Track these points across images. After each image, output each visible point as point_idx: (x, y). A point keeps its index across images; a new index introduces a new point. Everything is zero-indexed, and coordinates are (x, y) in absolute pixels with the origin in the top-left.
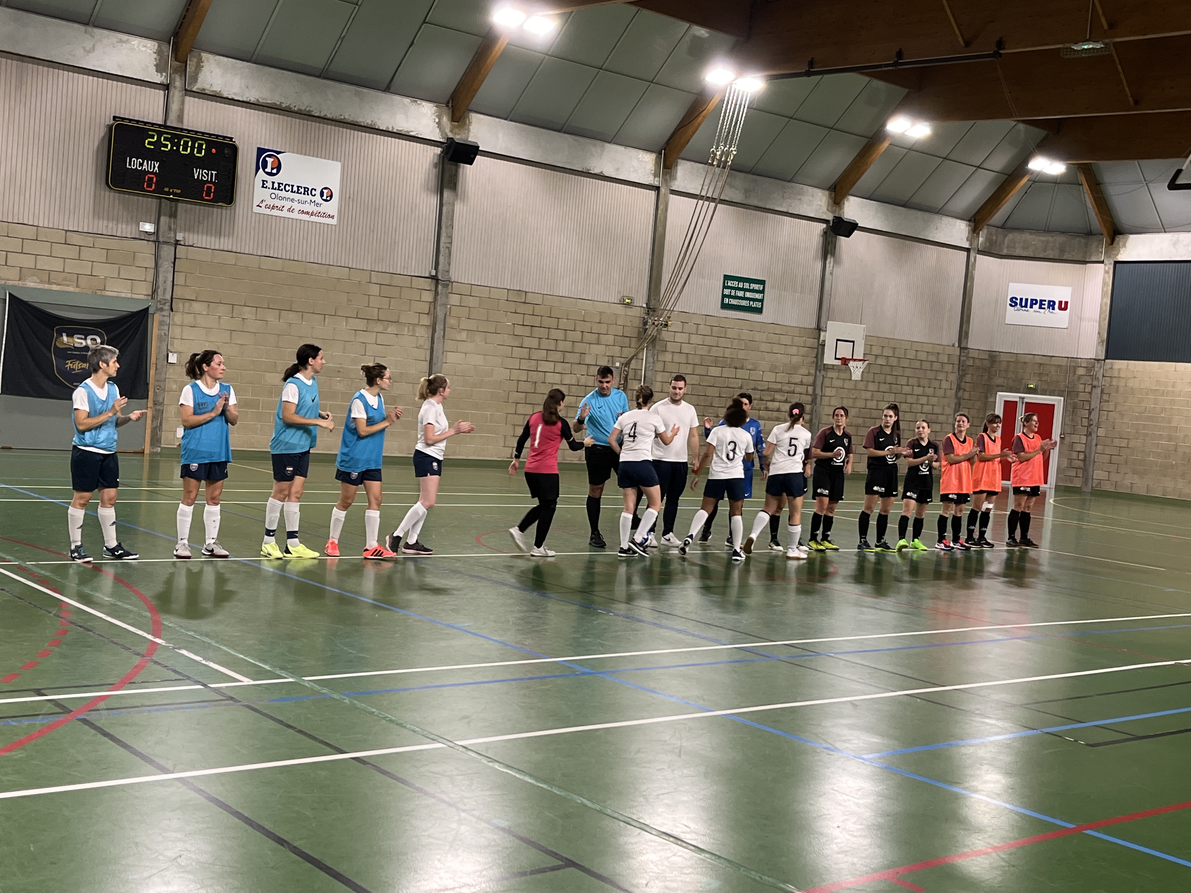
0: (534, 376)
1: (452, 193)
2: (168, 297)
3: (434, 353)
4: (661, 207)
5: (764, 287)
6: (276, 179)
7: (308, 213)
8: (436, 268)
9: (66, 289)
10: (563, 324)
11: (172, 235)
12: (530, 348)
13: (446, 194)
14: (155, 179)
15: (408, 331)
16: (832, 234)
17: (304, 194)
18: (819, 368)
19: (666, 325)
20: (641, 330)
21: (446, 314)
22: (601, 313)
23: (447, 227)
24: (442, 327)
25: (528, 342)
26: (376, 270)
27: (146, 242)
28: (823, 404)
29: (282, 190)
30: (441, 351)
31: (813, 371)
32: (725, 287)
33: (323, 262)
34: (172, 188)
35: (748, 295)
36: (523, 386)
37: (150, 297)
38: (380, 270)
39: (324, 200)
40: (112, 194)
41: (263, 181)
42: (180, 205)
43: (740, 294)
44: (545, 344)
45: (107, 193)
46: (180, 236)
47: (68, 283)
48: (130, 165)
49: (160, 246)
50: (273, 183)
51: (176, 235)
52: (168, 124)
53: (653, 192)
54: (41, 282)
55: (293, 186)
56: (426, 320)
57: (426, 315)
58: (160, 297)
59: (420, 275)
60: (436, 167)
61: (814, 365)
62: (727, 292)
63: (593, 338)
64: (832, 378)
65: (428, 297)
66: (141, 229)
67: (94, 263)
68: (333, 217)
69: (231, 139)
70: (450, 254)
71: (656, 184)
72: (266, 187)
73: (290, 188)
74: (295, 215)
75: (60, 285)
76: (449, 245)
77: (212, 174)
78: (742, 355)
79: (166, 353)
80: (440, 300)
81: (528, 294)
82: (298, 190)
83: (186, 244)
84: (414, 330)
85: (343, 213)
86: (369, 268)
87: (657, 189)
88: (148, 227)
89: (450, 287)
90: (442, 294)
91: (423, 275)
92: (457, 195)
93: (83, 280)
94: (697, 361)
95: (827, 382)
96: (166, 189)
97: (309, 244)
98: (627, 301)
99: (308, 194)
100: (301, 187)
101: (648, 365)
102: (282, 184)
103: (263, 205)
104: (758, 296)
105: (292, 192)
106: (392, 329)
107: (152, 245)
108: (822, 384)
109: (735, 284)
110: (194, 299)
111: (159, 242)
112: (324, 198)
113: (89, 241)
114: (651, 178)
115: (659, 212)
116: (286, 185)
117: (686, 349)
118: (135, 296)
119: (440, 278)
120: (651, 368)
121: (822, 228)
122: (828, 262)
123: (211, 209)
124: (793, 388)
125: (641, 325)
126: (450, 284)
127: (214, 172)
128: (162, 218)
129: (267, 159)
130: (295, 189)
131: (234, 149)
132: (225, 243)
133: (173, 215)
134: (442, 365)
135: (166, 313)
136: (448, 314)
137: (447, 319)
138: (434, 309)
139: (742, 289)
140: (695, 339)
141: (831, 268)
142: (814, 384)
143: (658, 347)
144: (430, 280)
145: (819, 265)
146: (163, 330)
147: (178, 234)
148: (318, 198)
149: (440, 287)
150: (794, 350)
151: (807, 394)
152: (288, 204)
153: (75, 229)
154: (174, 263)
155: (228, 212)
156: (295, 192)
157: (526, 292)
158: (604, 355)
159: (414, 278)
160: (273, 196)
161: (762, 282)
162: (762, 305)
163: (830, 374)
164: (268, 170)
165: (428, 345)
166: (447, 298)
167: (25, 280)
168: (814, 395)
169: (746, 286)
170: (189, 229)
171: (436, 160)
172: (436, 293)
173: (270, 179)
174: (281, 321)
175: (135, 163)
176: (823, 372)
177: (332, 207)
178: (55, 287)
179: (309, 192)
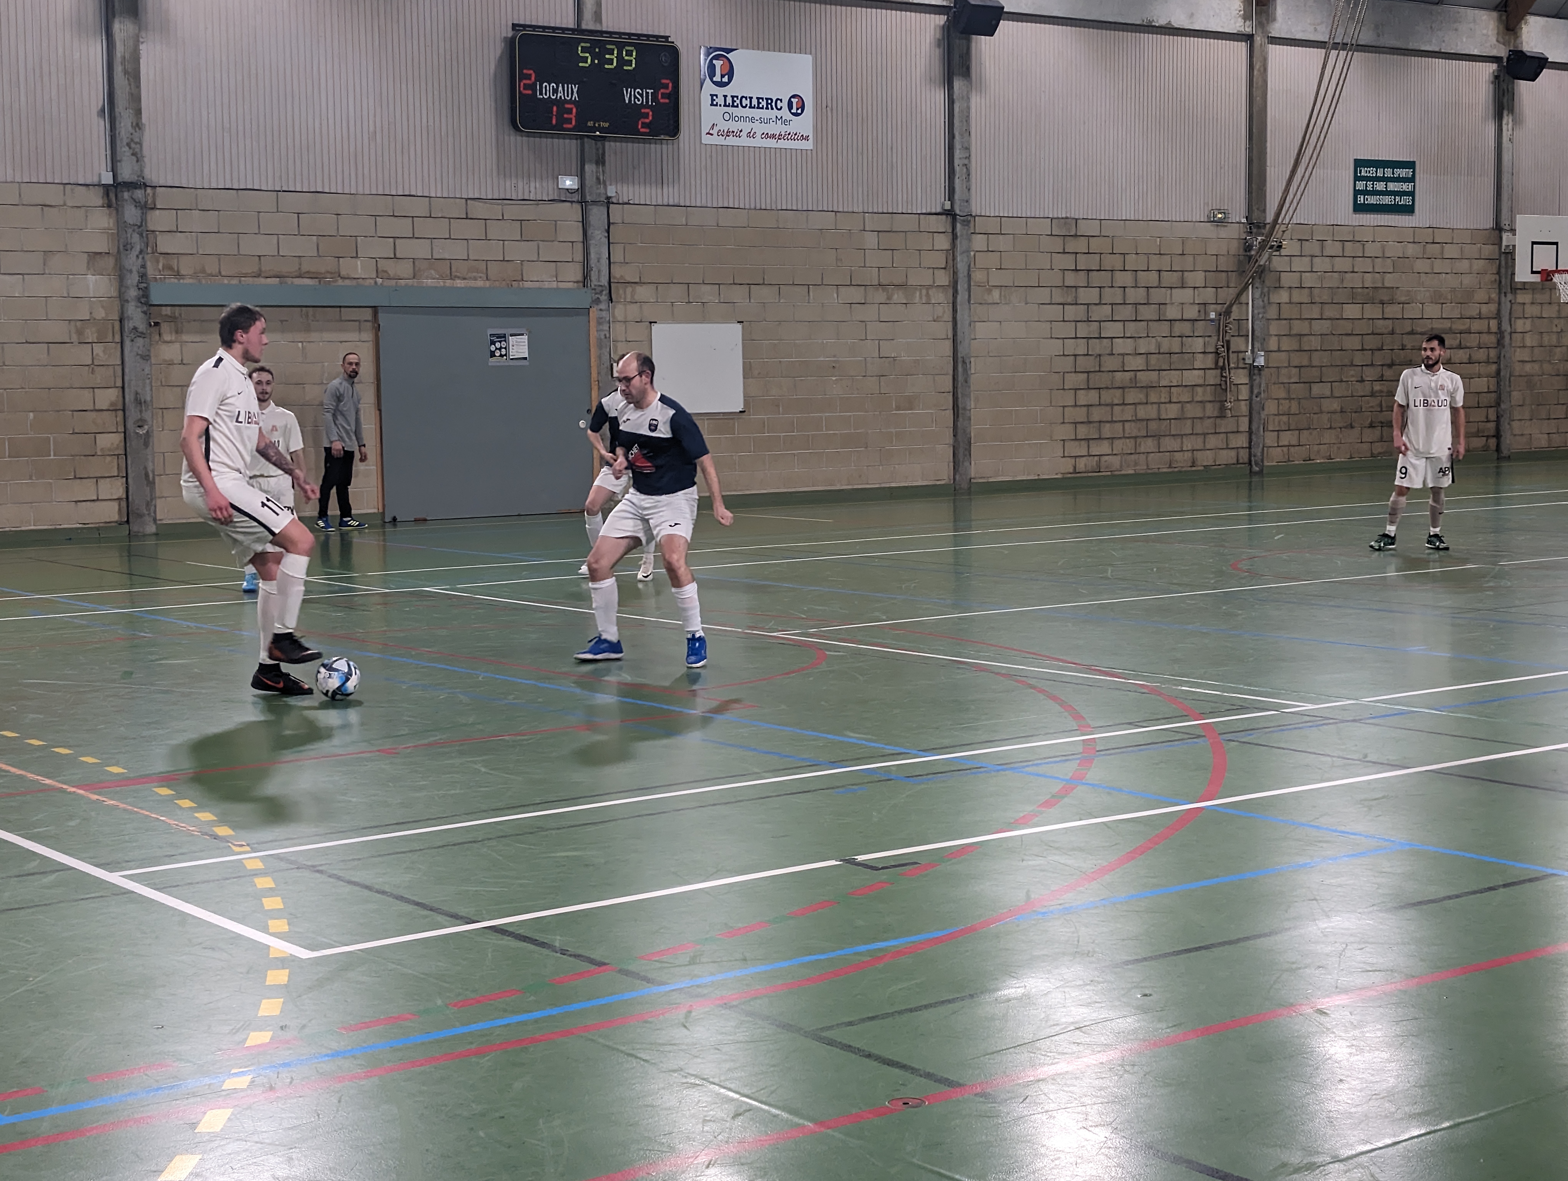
0: (1097, 347)
1: (965, 82)
2: (604, 281)
3: (959, 326)
4: (1257, 66)
5: (1414, 172)
6: (729, 91)
7: (773, 136)
8: (951, 198)
9: (472, 283)
10: (1132, 262)
11: (602, 190)
12: (1088, 304)
13: (958, 84)
14: (574, 110)
15: (921, 298)
16: (1507, 77)
17: (767, 108)
18: (1503, 291)
19: (1280, 247)
20: (1242, 258)
21: (969, 266)
22: (1184, 241)
23: (962, 135)
24: (966, 286)
25: (1086, 295)
26: (870, 210)
27: (569, 204)
28: (1513, 345)
29: (737, 106)
30: (967, 322)
31: (1494, 296)
32: (1357, 178)
33: (800, 208)
34: (599, 121)
35: (1392, 186)
36: (1084, 363)
37: (581, 284)
38: (875, 210)
39: (793, 114)
40: (519, 138)
41: (712, 96)
42: (607, 144)
43: (1380, 186)
44: (1111, 296)
45: (512, 138)
46: (611, 191)
47: (474, 274)
48: (541, 94)
49: (590, 207)
50: (725, 96)
51: (606, 189)
52: (584, 27)
53: (1244, 43)
54: (442, 277)
55: (751, 98)
56: (943, 279)
57: (943, 271)
58: (595, 282)
59: (929, 211)
60: (939, 46)
61: (1496, 286)
62: (1360, 185)
63: (1173, 279)
64: (1524, 304)
65: (943, 243)
66: (560, 187)
67: (506, 243)
68: (807, 138)
69: (667, 38)
70: (969, 175)
71: (1248, 30)
72: (716, 105)
73: (748, 102)
74: (758, 142)
75: (465, 279)
76: (966, 162)
77: (647, 93)
78: (1390, 281)
79: (609, 364)
80: (961, 245)
81: (1079, 221)
82: (759, 103)
83: (621, 202)
84: (928, 294)
85: (819, 129)
86: (861, 210)
87: (1248, 38)
88: (569, 183)
89: (972, 222)
90: (962, 235)
91: (933, 211)
92: (971, 84)
93: (493, 269)
94: (1325, 298)
95: (1518, 310)
96: (590, 124)
97: (778, 181)
98: (1220, 216)
99: (772, 109)
100: (762, 99)
101: (1256, 312)
102: (737, 97)
103: (715, 132)
104: (1406, 187)
105: (750, 107)
106: (898, 296)
107: (577, 207)
108: (1510, 313)
109: (1371, 172)
110: (637, 280)
111: (585, 202)
112: (794, 111)
113: (496, 211)
114: (1240, 22)
115: (1256, 72)
116: (743, 97)
117: (1309, 280)
118: (561, 285)
119: (958, 212)
120: (1261, 316)
121: (1491, 71)
122: (1504, 122)
123: (647, 145)
124: (1467, 326)
125: (1242, 252)
126: (972, 219)
127: (650, 91)
128: (587, 167)
129: (714, 62)
130: (754, 102)
131: (674, 52)
132: (670, 194)
133: (600, 161)
134: (970, 344)
135: (603, 306)
136: (972, 265)
137: (973, 275)
138: (953, 260)
139: (1383, 179)
140: (1321, 264)
141: (1510, 132)
142: (1498, 316)
143: (1267, 283)
144: (944, 217)
145: (1490, 129)
146: (602, 330)
147: (609, 188)
148: (785, 113)
149: (958, 225)
150: (1464, 265)
151: (1489, 332)
152: (746, 127)
153: (476, 196)
154: (608, 232)
155: (670, 146)
156: (754, 108)
157: (1076, 220)
158: (1194, 303)
159: (922, 216)
160: (727, 117)
161: (1411, 165)
162: (1413, 200)
163: (1522, 297)
164: (717, 78)
165: (948, 316)
166: (970, 240)
167: (420, 276)
168: (1500, 332)
169: (1388, 172)
170: (623, 179)
171: (938, 36)
172: (954, 237)
173: (720, 91)
174: (752, 301)
175: (547, 91)
176: (1510, 296)
177: (804, 124)
178: (459, 283)
179: (773, 104)
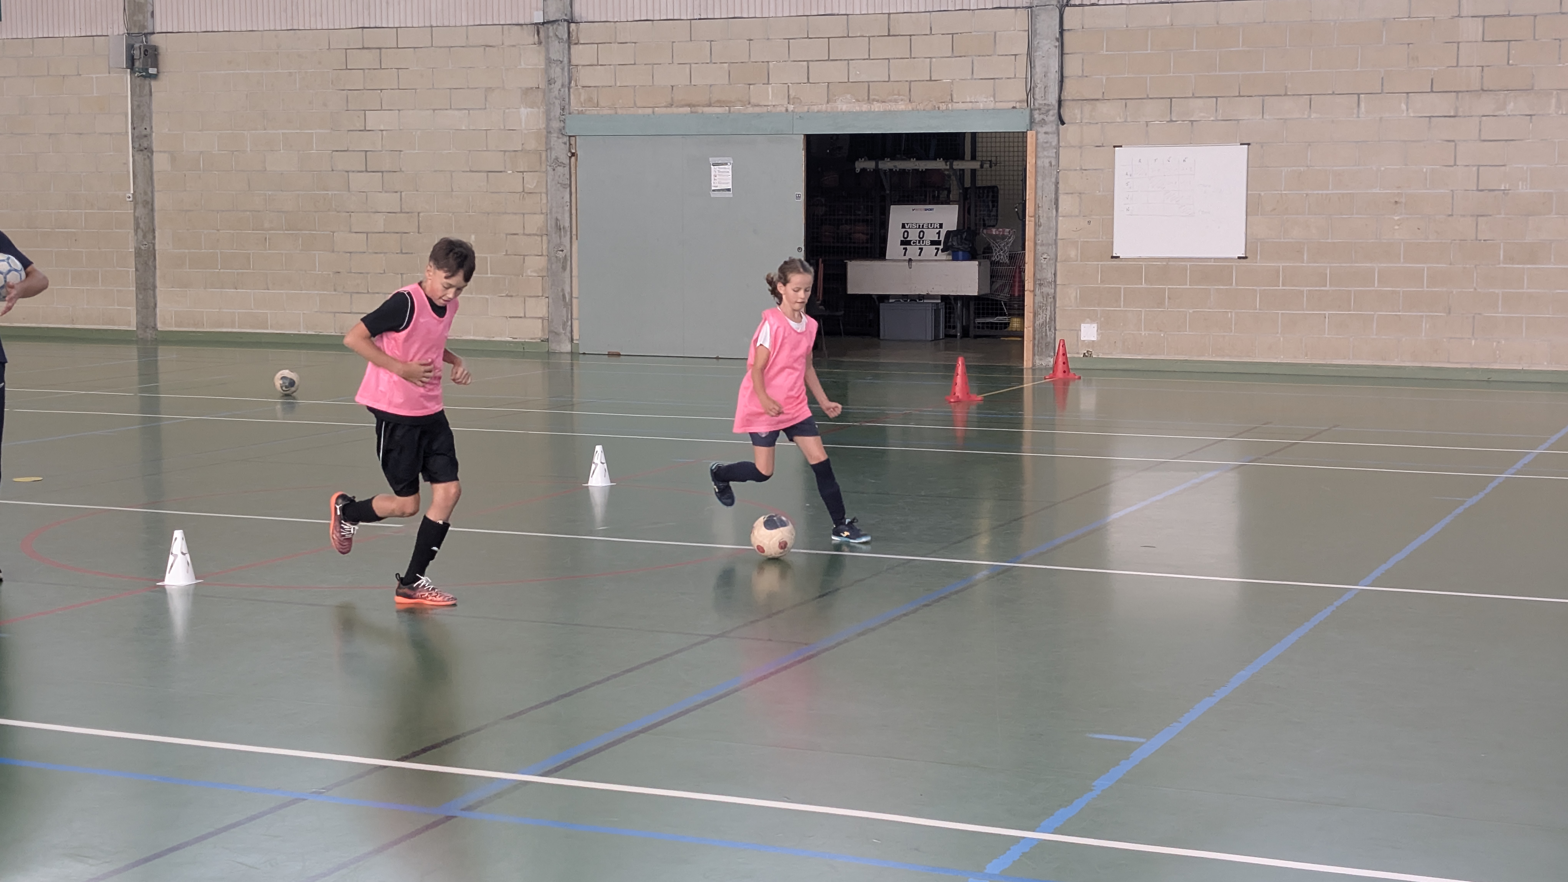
2: (1053, 99)
9: (893, 107)
37: (1025, 104)
47: (895, 97)
49: (1037, 13)
54: (858, 101)
58: (1040, 101)
67: (934, 60)
75: (884, 102)
93: (918, 90)
110: (1100, 97)
111: (1032, 7)
118: (1000, 105)
135: (1050, 128)
154: (1061, 41)
167: (835, 102)
174: (1266, 115)
178: (877, 107)
